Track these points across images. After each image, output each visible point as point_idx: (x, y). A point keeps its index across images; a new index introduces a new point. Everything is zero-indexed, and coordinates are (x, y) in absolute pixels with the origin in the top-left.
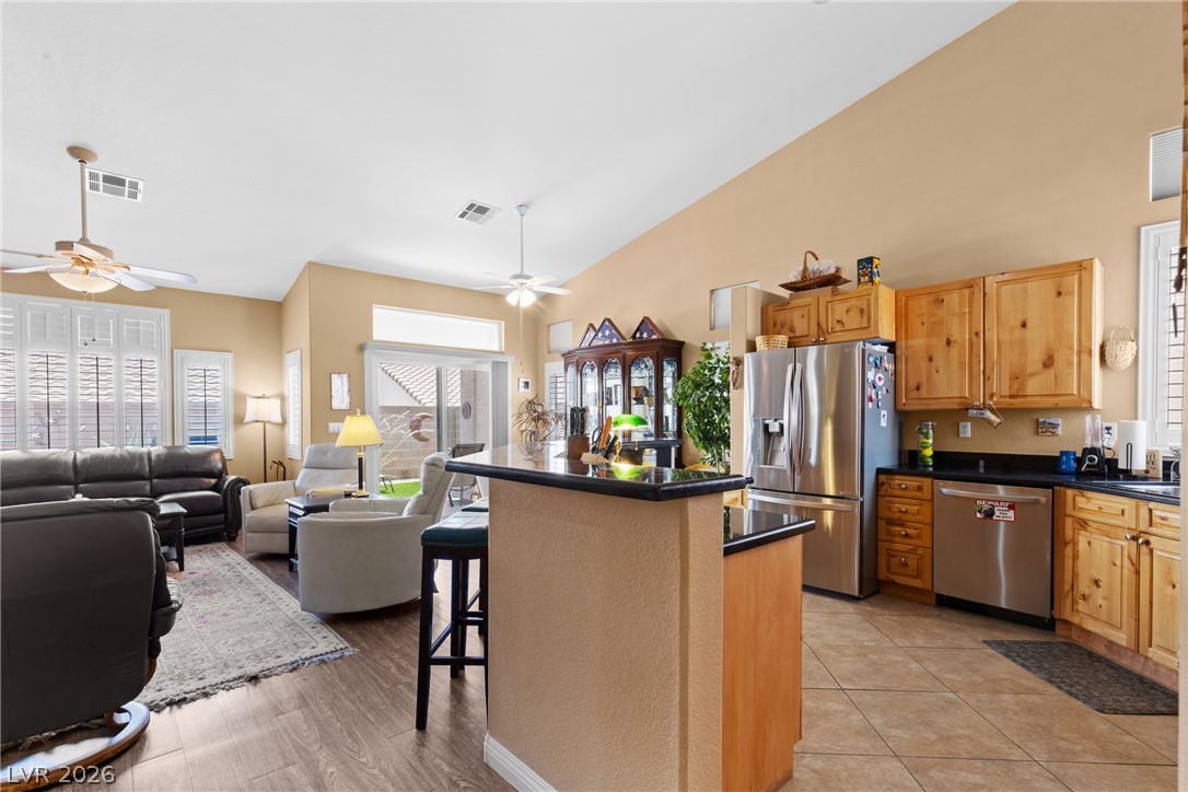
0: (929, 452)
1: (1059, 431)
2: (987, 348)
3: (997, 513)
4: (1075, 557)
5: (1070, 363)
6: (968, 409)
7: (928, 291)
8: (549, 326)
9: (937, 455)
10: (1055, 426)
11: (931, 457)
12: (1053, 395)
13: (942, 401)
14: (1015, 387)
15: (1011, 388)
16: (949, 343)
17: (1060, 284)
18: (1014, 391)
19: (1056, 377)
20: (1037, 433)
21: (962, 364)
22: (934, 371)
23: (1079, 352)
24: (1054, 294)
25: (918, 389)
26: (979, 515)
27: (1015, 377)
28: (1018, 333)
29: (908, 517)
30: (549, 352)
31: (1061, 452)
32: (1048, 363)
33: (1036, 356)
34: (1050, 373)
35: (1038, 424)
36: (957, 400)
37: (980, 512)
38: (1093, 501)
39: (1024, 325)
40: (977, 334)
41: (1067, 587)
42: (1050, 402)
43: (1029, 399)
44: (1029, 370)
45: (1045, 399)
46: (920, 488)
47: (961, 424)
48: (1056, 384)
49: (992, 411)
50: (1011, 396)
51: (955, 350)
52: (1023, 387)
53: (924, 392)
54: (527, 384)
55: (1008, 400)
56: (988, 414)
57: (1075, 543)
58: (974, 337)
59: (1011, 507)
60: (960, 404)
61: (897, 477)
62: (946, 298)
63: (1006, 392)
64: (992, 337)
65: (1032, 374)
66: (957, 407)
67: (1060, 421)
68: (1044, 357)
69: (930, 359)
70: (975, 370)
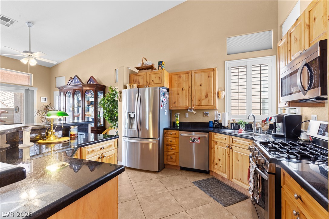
0: (178, 122)
1: (209, 115)
2: (192, 91)
3: (195, 141)
4: (214, 152)
5: (212, 97)
6: (188, 109)
7: (178, 74)
8: (56, 78)
9: (180, 123)
10: (208, 114)
11: (178, 124)
12: (208, 105)
13: (181, 107)
14: (199, 103)
15: (198, 103)
16: (183, 89)
17: (209, 74)
18: (199, 104)
19: (208, 100)
20: (204, 116)
21: (186, 96)
22: (179, 98)
23: (214, 93)
24: (208, 77)
25: (175, 103)
26: (191, 141)
27: (199, 100)
28: (200, 87)
29: (172, 143)
30: (55, 88)
31: (210, 121)
32: (207, 96)
33: (204, 94)
34: (207, 99)
35: (204, 114)
36: (185, 107)
37: (191, 140)
38: (218, 136)
39: (201, 85)
40: (190, 87)
41: (212, 161)
42: (207, 107)
43: (202, 106)
44: (202, 98)
45: (206, 106)
46: (175, 134)
47: (186, 114)
48: (208, 102)
49: (194, 110)
50: (198, 106)
51: (184, 92)
52: (201, 103)
53: (176, 104)
54: (45, 99)
55: (197, 107)
56: (193, 111)
57: (214, 148)
58: (189, 88)
59: (199, 139)
60: (186, 108)
61: (169, 131)
62: (182, 76)
63: (197, 104)
64: (193, 88)
65: (203, 99)
66: (185, 109)
67: (209, 113)
68: (205, 95)
69: (178, 94)
70: (189, 98)
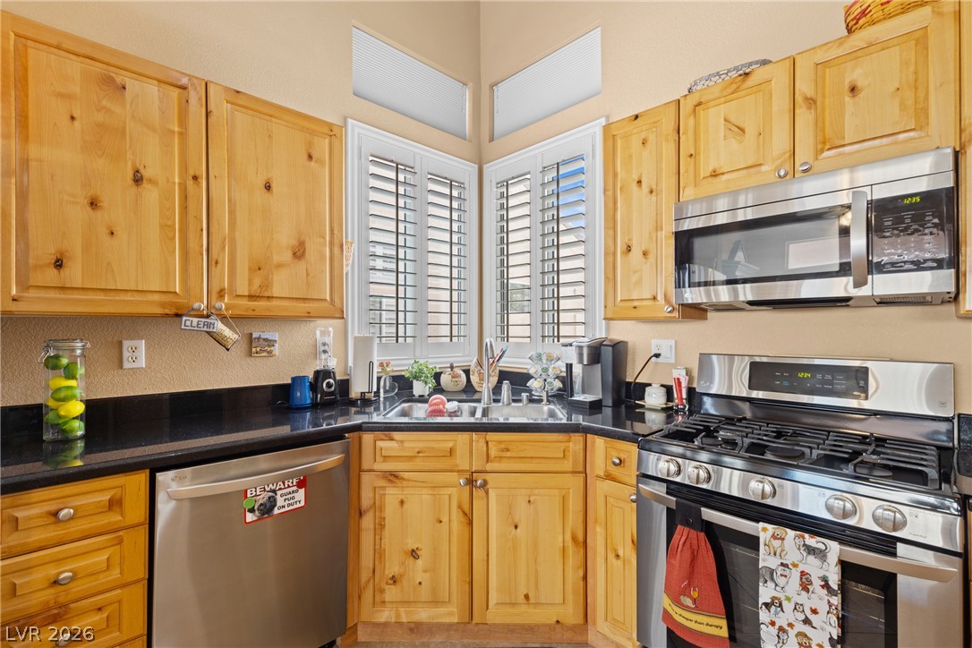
0: (72, 407)
1: (275, 351)
2: (214, 205)
3: (280, 501)
5: (322, 257)
6: (178, 316)
10: (272, 343)
11: (79, 417)
12: (304, 300)
13: (122, 297)
14: (257, 282)
15: (250, 282)
16: (138, 179)
17: (310, 144)
18: (255, 289)
19: (308, 275)
21: (166, 228)
22: (104, 231)
23: (332, 243)
24: (306, 157)
25: (59, 264)
26: (250, 517)
27: (257, 268)
28: (260, 193)
31: (293, 378)
32: (299, 253)
33: (285, 238)
34: (301, 266)
36: (157, 297)
37: (252, 510)
38: (406, 445)
39: (268, 187)
40: (195, 178)
42: (301, 308)
43: (275, 303)
44: (276, 259)
45: (295, 304)
46: (114, 503)
48: (308, 284)
49: (223, 319)
50: (251, 297)
51: (151, 195)
52: (266, 284)
53: (75, 274)
55: (245, 302)
56: (220, 326)
57: (377, 507)
58: (190, 183)
59: (301, 484)
60: (163, 305)
62: (130, 84)
63: (243, 289)
64: (220, 189)
65: (279, 266)
66: (158, 310)
67: (275, 336)
68: (294, 242)
69: (94, 205)
70: (192, 244)
